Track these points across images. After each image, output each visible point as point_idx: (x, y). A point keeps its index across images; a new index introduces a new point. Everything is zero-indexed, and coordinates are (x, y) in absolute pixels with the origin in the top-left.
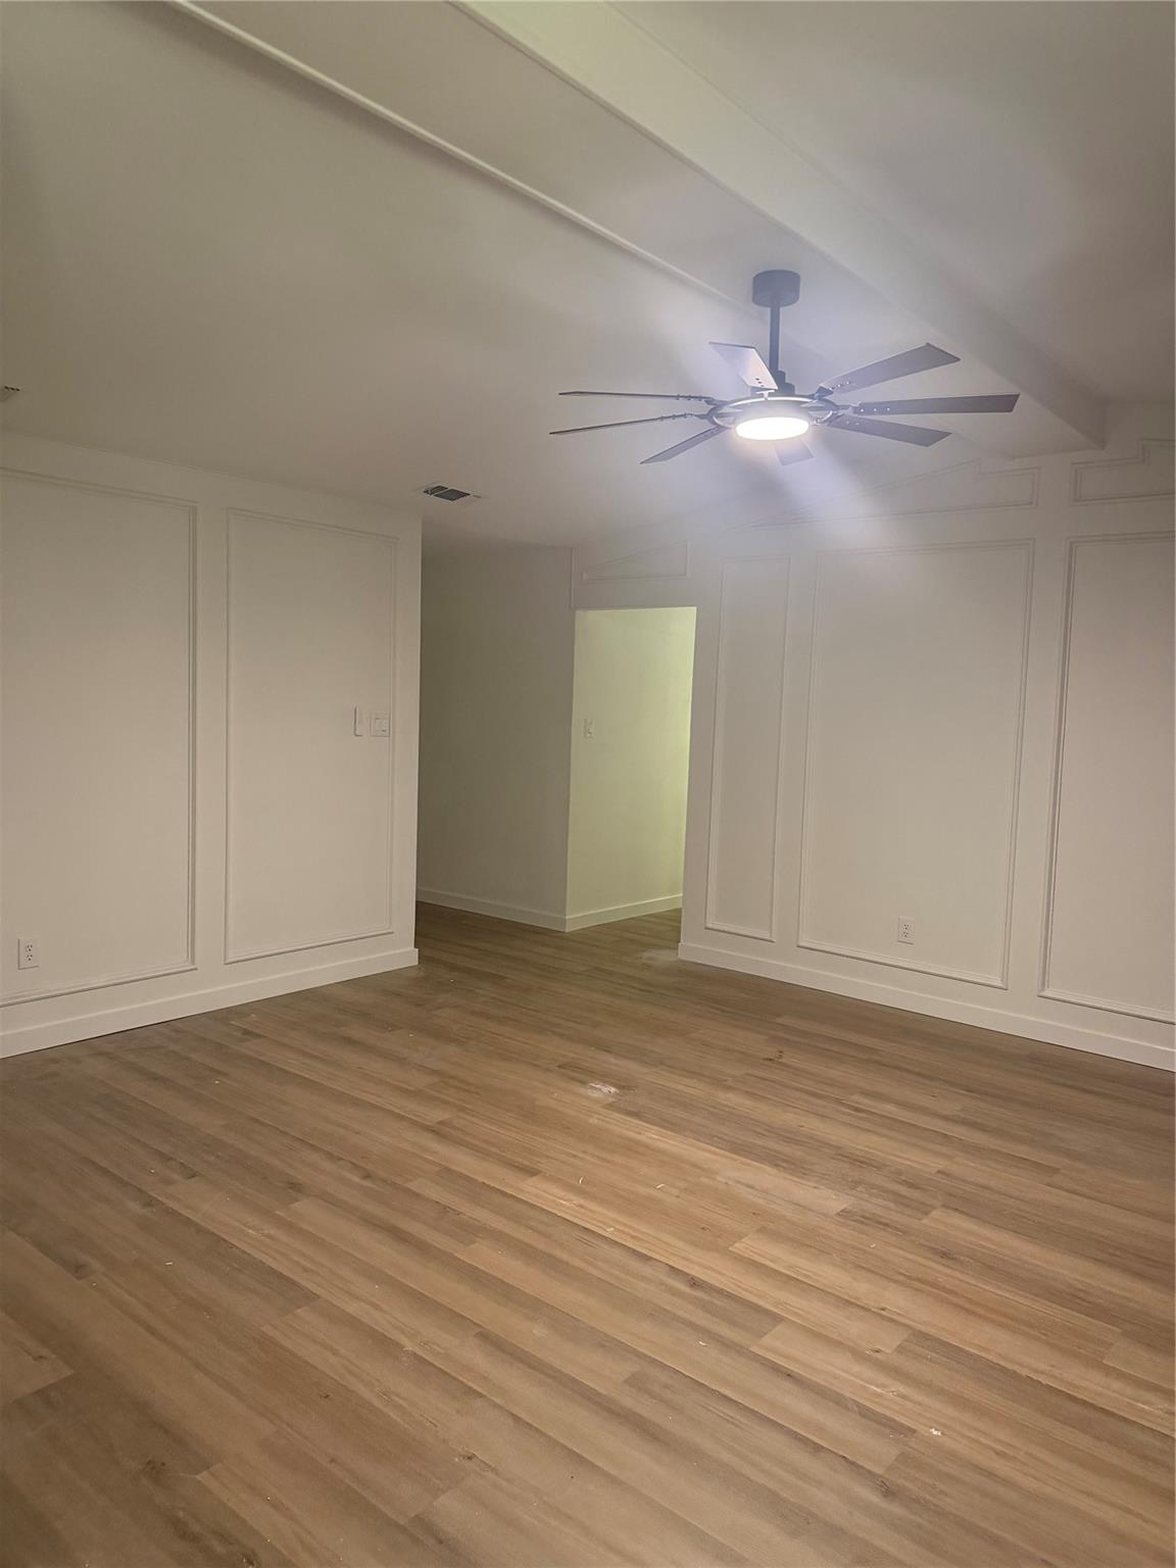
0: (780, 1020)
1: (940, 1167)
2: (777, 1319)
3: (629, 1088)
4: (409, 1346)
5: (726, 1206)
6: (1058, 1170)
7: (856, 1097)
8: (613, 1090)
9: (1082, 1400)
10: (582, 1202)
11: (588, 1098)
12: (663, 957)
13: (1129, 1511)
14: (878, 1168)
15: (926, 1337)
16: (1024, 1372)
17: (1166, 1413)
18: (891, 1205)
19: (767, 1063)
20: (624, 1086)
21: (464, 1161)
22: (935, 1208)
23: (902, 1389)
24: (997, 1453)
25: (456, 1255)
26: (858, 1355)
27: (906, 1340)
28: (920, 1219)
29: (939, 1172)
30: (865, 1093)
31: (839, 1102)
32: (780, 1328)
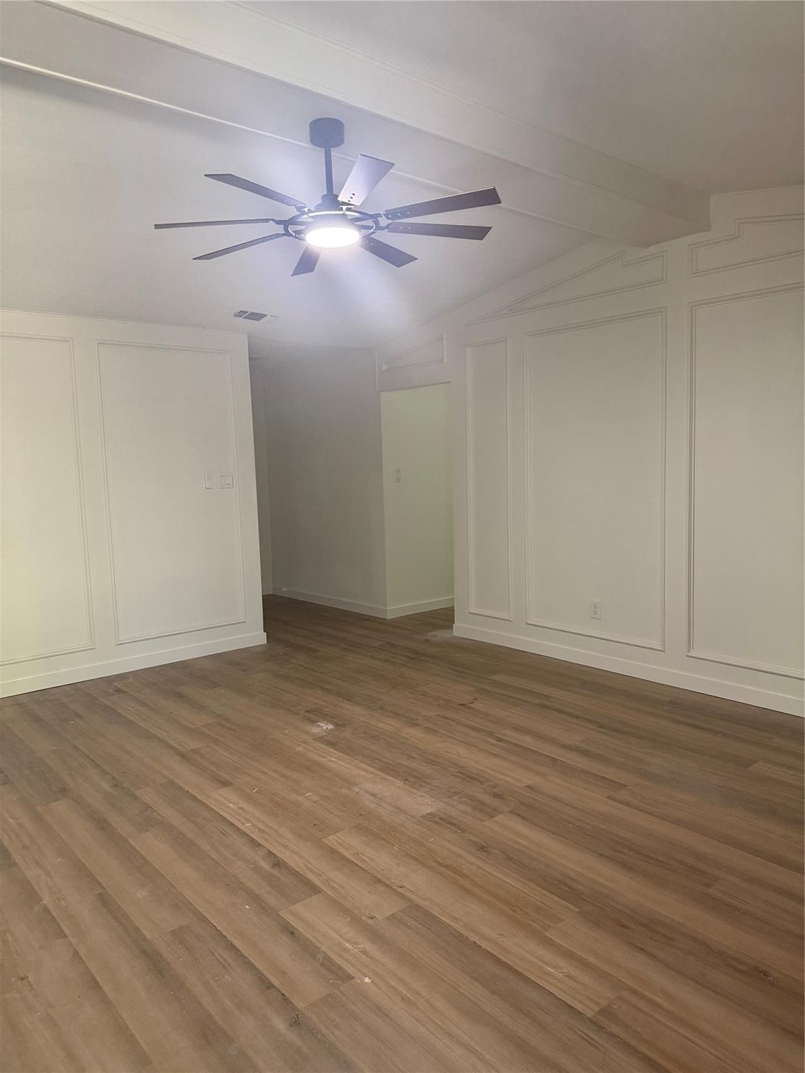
0: (495, 677)
1: (529, 782)
2: (315, 890)
3: (343, 725)
4: (47, 901)
5: (344, 809)
6: (625, 786)
7: (508, 732)
8: (331, 727)
9: (504, 962)
10: (244, 805)
11: (308, 733)
12: (441, 635)
13: (473, 1051)
14: (482, 783)
15: (418, 908)
16: (474, 938)
17: (566, 976)
18: (469, 810)
19: (460, 707)
20: (340, 724)
21: (187, 777)
22: (501, 813)
23: (368, 946)
24: (403, 999)
25: (129, 839)
26: (355, 919)
27: (401, 911)
28: (484, 821)
29: (528, 786)
30: (517, 728)
31: (491, 735)
32: (314, 899)
